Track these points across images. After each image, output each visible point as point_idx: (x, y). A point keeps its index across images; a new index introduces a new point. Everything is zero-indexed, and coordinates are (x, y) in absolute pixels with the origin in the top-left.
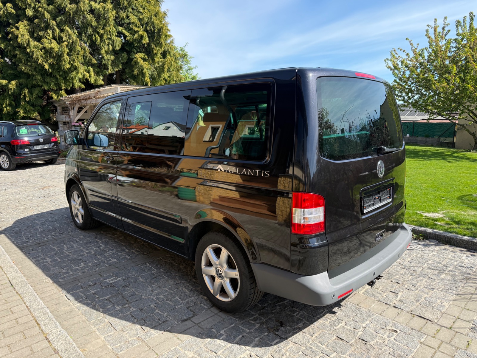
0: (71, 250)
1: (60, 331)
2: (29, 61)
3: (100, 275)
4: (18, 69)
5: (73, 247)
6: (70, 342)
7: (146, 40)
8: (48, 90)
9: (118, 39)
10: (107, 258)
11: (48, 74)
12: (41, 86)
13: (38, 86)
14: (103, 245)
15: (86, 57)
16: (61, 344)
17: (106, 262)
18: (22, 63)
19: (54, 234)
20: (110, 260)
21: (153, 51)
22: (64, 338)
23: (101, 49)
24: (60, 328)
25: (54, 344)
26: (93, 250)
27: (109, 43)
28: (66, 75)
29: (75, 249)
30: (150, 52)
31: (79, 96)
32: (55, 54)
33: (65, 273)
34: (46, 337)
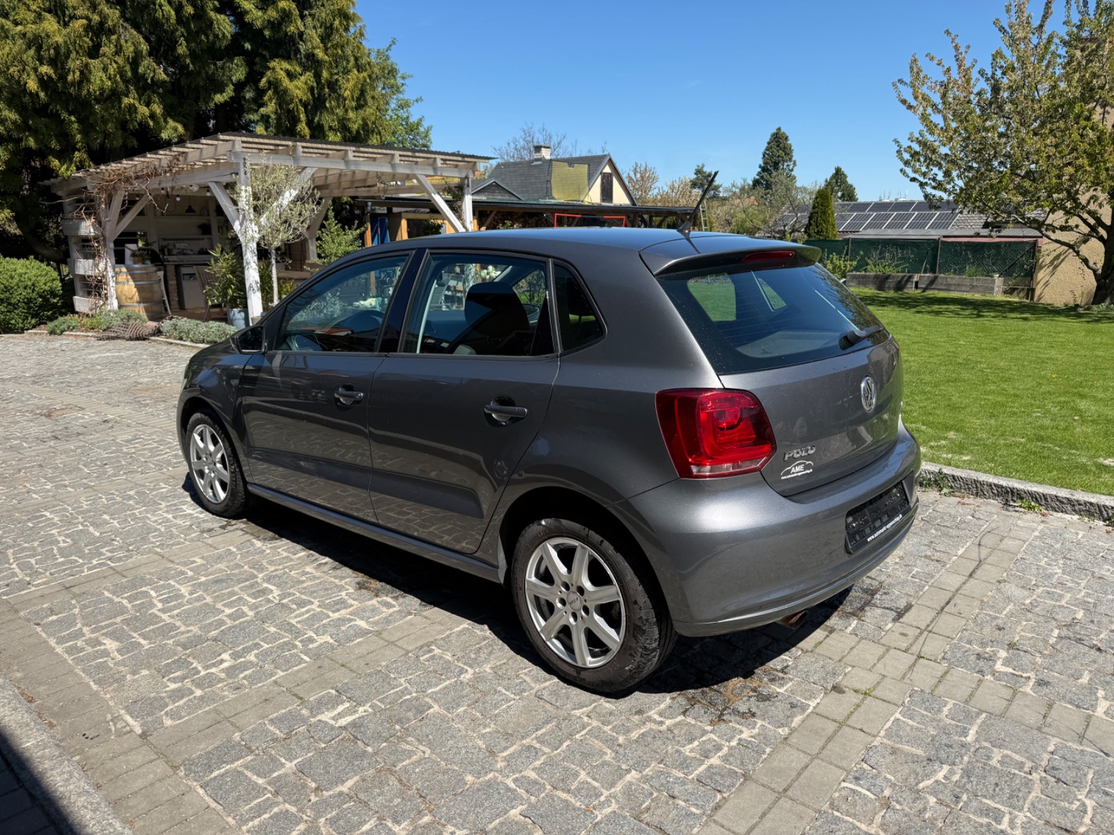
0: (175, 607)
3: (296, 696)
10: (300, 632)
14: (272, 588)
17: (300, 646)
19: (109, 554)
20: (312, 640)
26: (245, 602)
33: (177, 695)
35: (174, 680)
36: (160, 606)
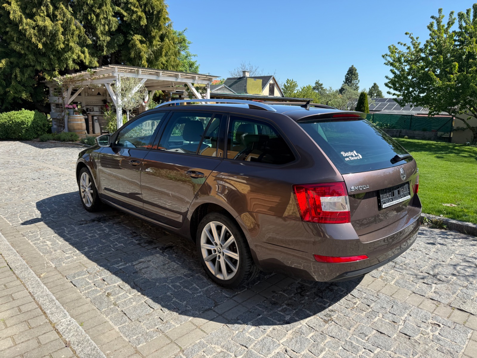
0: (72, 233)
1: (70, 321)
2: (21, 39)
3: (107, 260)
4: (9, 47)
5: (74, 230)
6: (83, 334)
7: (144, 22)
8: (41, 70)
9: (114, 19)
10: (113, 242)
11: (41, 53)
12: (34, 66)
13: (31, 66)
14: (106, 229)
15: (81, 37)
16: (73, 335)
17: (112, 246)
18: (13, 41)
19: (52, 217)
20: (116, 245)
21: (151, 34)
22: (75, 329)
23: (96, 29)
24: (70, 317)
25: (64, 335)
26: (96, 233)
27: (105, 23)
28: (59, 54)
29: (77, 232)
30: (147, 34)
31: (74, 77)
32: (48, 33)
33: (69, 257)
34: (54, 327)
35: (68, 254)
36: (67, 232)
